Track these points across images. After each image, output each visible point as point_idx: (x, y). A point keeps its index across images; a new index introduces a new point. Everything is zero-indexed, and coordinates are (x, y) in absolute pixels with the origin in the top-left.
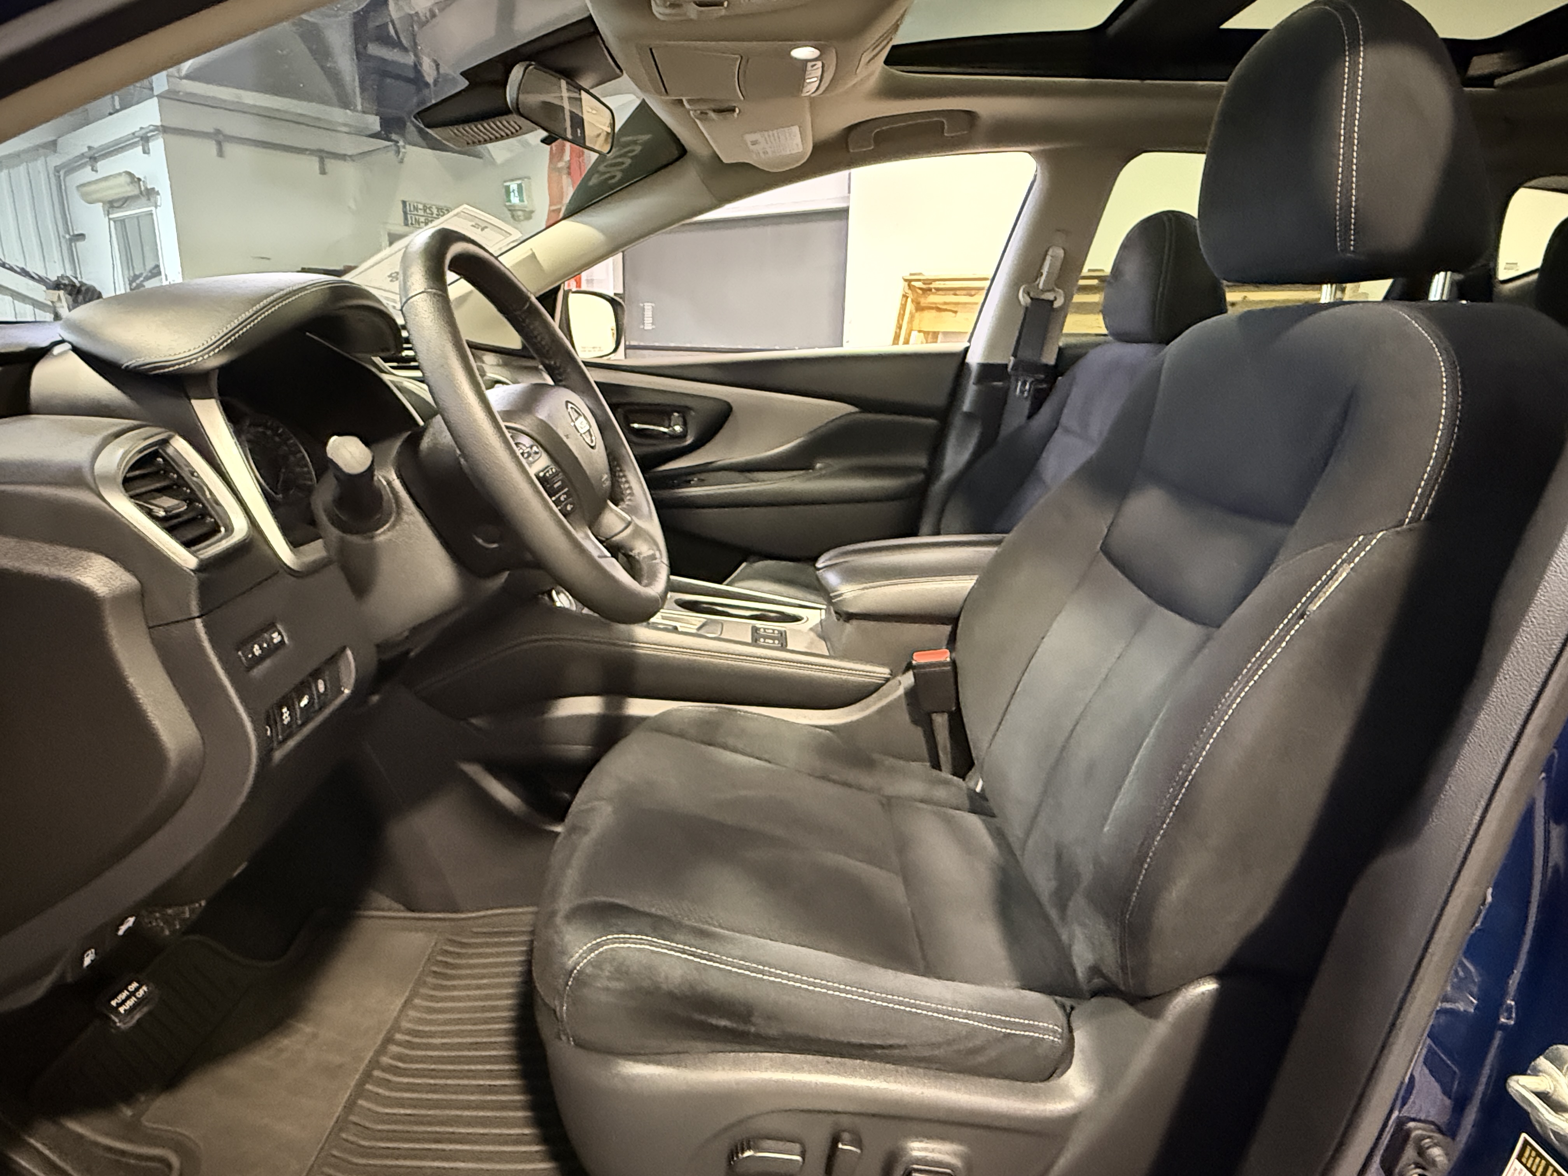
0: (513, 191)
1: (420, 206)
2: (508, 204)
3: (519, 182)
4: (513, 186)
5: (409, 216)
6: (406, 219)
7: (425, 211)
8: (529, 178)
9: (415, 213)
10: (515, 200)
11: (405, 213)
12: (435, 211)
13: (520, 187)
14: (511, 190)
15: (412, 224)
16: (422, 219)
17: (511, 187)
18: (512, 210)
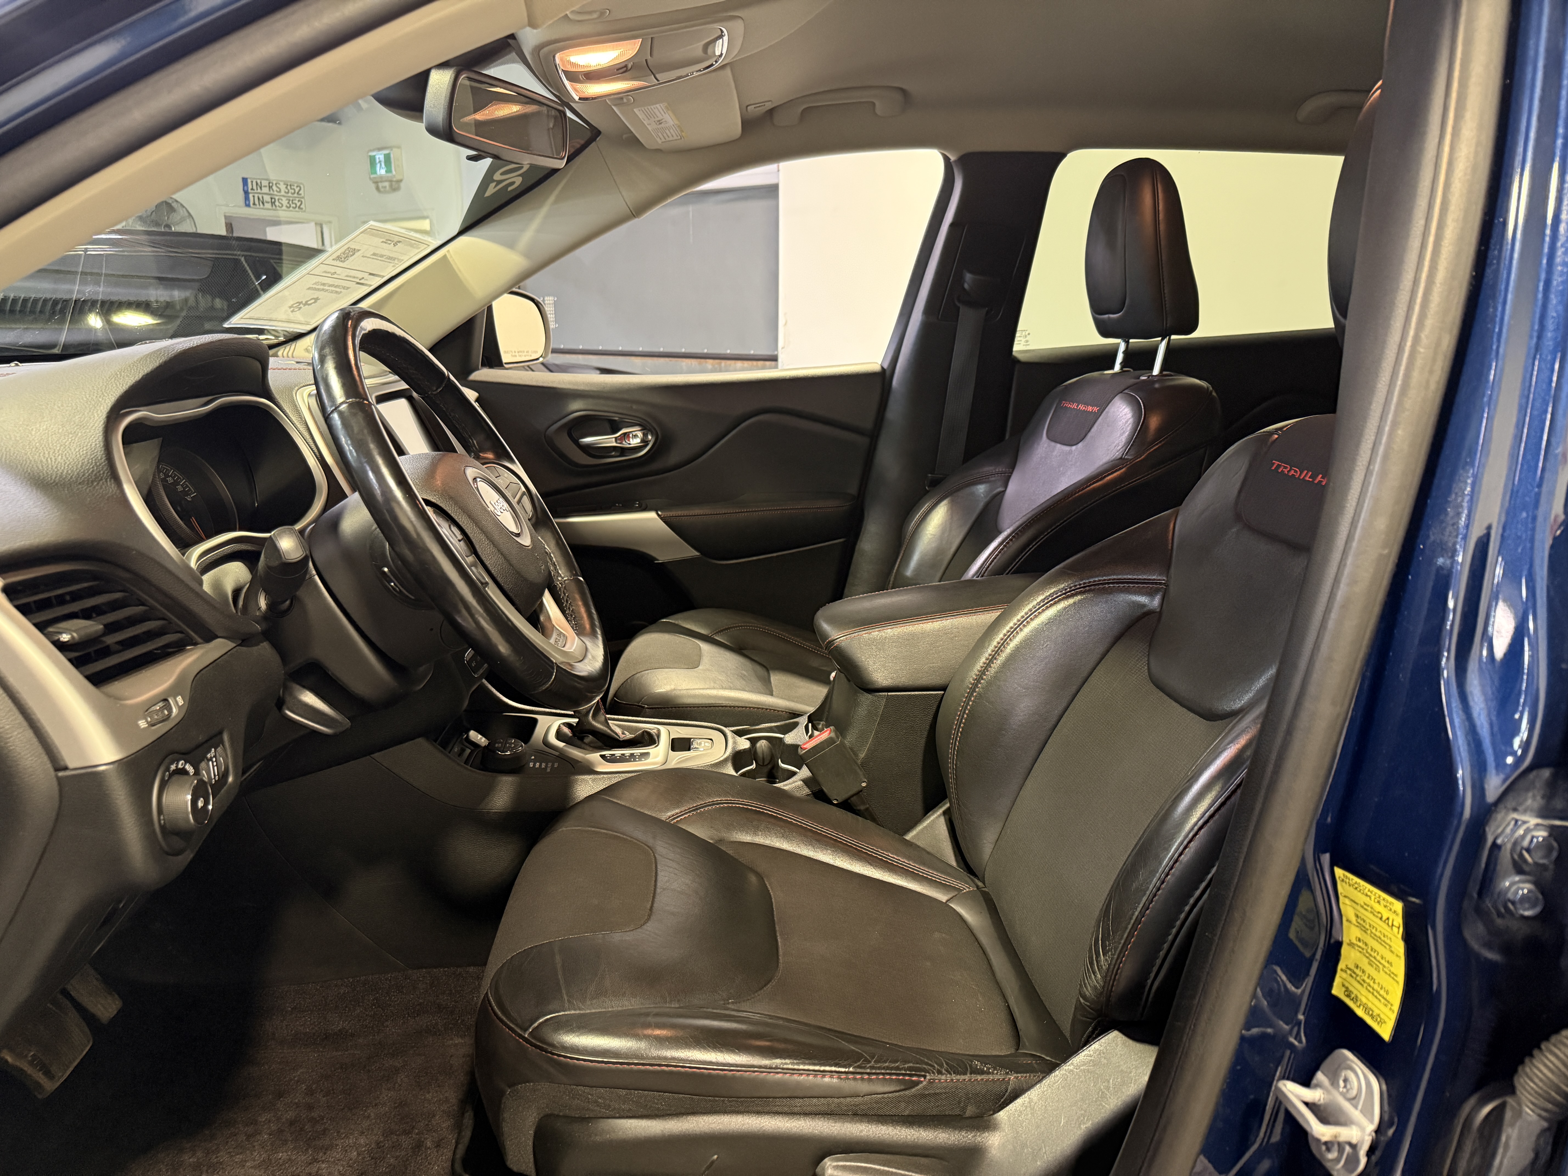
0: (380, 162)
1: (265, 183)
2: (372, 176)
3: (386, 152)
4: (380, 156)
5: (251, 196)
6: (247, 198)
7: (270, 187)
8: (399, 147)
9: (259, 191)
10: (381, 171)
11: (246, 193)
12: (282, 187)
13: (387, 159)
14: (377, 161)
15: (254, 204)
16: (267, 198)
17: (377, 157)
18: (376, 182)
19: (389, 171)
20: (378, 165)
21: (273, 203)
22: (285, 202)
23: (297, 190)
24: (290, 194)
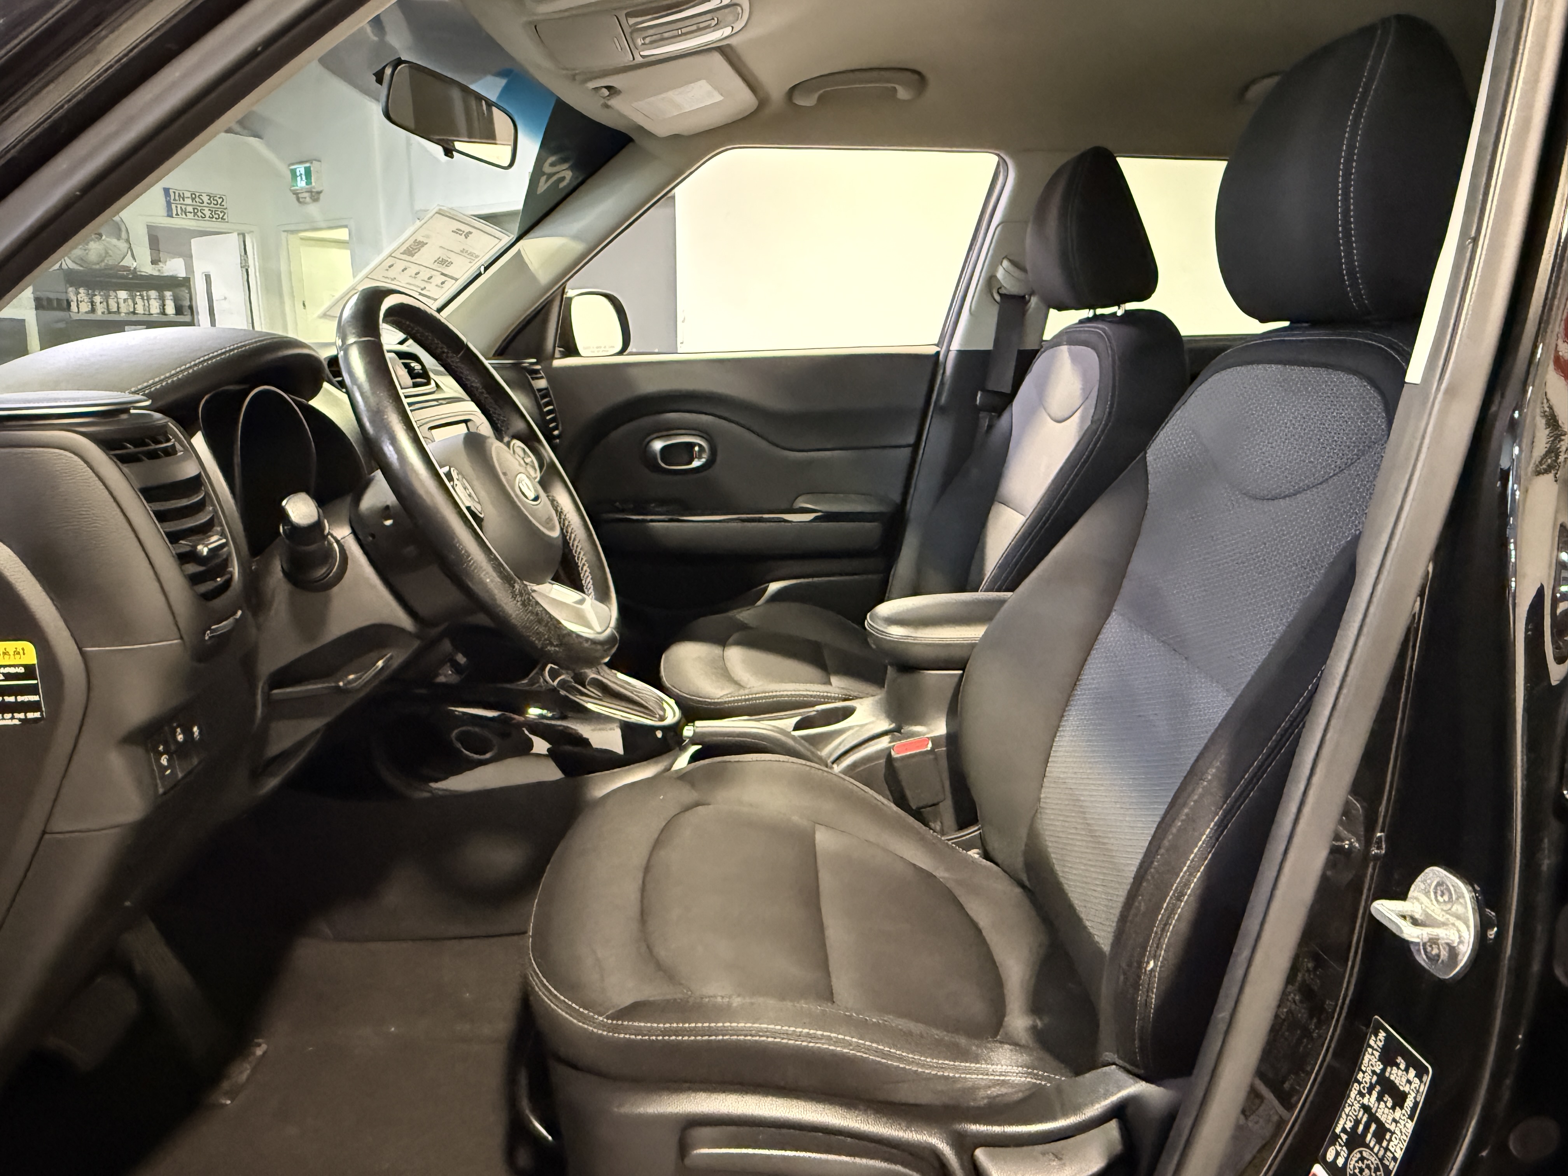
0: (301, 174)
1: (188, 194)
2: (293, 188)
4: (301, 169)
5: (173, 206)
6: (169, 209)
7: (193, 199)
8: (319, 161)
9: (182, 201)
11: (169, 202)
12: (205, 199)
13: (308, 172)
14: (298, 174)
15: (177, 214)
16: (190, 209)
17: (298, 170)
18: (296, 194)
19: (309, 182)
20: (299, 178)
21: (195, 214)
22: (207, 212)
23: (220, 201)
24: (212, 205)
